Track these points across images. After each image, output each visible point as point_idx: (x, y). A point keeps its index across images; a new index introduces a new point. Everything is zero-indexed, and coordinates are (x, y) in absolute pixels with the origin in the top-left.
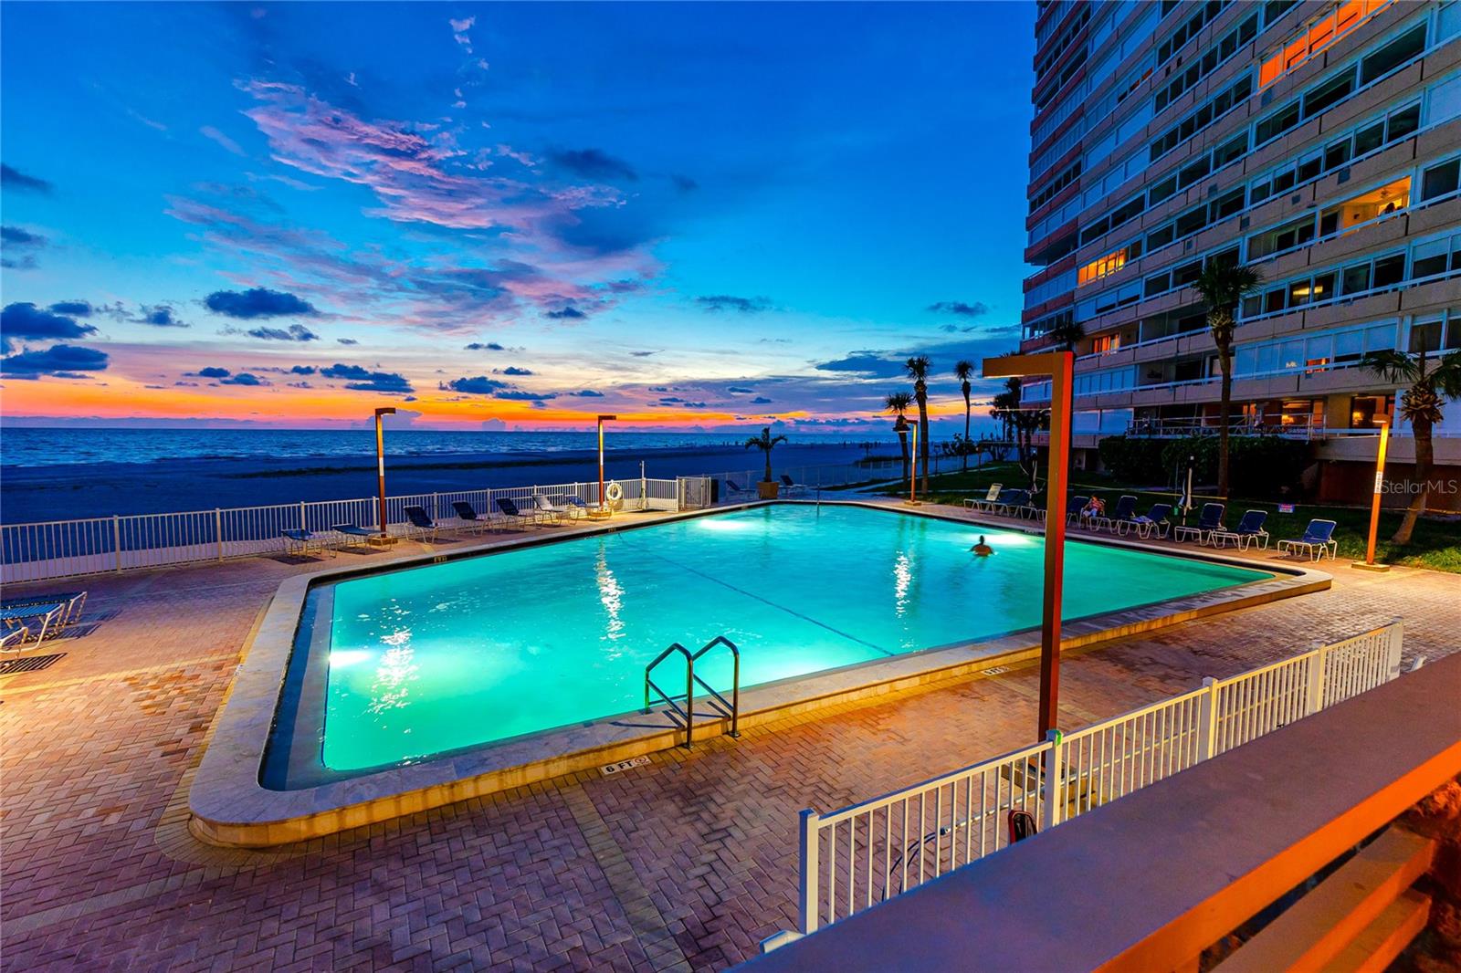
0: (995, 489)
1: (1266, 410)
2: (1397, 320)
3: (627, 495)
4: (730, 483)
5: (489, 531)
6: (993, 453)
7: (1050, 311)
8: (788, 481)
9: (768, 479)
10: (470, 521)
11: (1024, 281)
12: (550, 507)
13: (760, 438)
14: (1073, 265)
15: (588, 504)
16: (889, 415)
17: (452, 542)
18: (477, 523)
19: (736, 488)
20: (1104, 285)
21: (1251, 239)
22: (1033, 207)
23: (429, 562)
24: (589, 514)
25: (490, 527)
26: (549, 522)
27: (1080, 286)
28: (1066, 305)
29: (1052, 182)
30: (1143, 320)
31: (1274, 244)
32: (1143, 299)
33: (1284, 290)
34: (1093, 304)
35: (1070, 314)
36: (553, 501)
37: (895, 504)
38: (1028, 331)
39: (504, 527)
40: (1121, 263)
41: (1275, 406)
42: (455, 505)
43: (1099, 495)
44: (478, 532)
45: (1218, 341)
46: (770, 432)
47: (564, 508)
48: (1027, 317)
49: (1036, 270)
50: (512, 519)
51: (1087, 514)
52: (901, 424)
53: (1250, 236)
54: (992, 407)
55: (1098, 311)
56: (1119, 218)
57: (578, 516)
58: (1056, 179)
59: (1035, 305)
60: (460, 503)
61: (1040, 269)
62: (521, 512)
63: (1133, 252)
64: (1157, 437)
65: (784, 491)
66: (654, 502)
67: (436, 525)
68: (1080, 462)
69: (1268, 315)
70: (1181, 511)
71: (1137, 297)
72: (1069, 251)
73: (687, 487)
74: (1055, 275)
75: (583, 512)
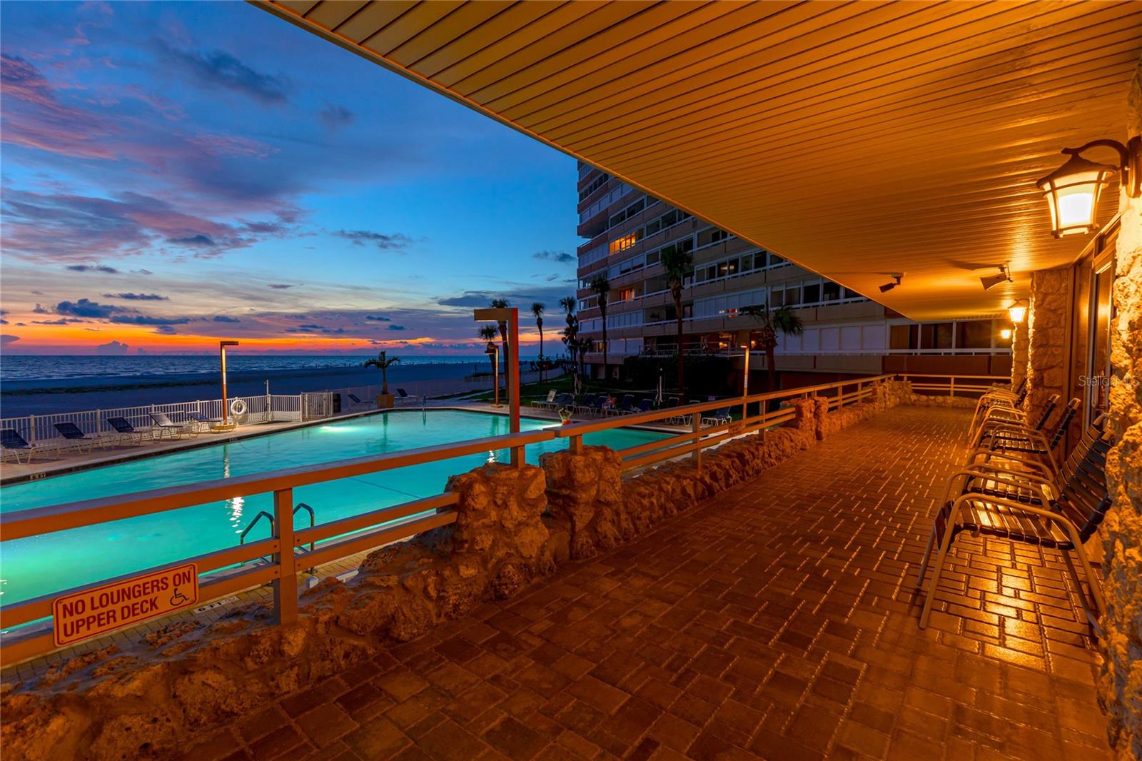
0: (552, 393)
1: (709, 340)
2: (765, 288)
3: (252, 409)
4: (352, 396)
5: (100, 449)
6: (564, 369)
7: (594, 270)
8: (403, 393)
9: (384, 393)
10: (77, 441)
11: (578, 248)
12: (169, 423)
13: (377, 359)
14: (607, 240)
15: (212, 419)
16: (482, 341)
17: (54, 460)
18: (85, 442)
19: (357, 401)
20: (624, 255)
21: (698, 234)
22: (581, 197)
23: (25, 479)
24: (211, 428)
25: (101, 445)
26: (169, 437)
27: (611, 253)
28: (603, 267)
29: (592, 183)
30: (647, 280)
31: (711, 238)
32: (645, 266)
33: (714, 267)
34: (618, 267)
35: (606, 273)
36: (171, 417)
37: (486, 407)
38: (581, 282)
39: (117, 444)
40: (633, 241)
41: (715, 337)
42: (56, 426)
43: (613, 396)
44: (86, 450)
45: (675, 297)
46: (386, 355)
47: (186, 424)
48: (580, 273)
49: (585, 241)
50: (125, 436)
51: (605, 407)
52: (491, 349)
53: (699, 231)
54: (563, 336)
55: (622, 272)
56: (631, 212)
57: (202, 429)
58: (594, 180)
59: (585, 265)
60: (63, 424)
61: (588, 240)
62: (136, 429)
63: (639, 236)
64: (655, 356)
65: (400, 402)
66: (279, 415)
67: (34, 445)
68: (616, 374)
69: (708, 281)
70: (657, 403)
71: (642, 265)
72: (604, 231)
73: (310, 401)
74: (596, 246)
75: (205, 427)
